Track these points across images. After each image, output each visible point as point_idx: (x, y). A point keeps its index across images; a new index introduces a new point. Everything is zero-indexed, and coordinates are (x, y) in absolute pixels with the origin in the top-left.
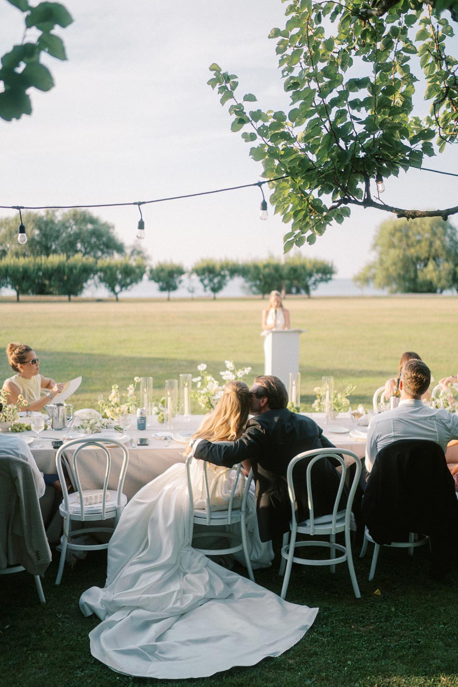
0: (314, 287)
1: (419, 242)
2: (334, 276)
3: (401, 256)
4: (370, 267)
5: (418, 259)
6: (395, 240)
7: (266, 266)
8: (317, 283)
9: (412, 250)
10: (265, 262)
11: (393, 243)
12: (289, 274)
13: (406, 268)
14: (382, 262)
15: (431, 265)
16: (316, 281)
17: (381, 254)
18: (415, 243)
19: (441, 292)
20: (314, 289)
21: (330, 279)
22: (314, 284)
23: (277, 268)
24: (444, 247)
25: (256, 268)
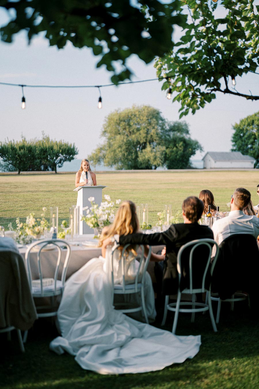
0: (60, 164)
1: (138, 130)
2: (75, 156)
3: (125, 140)
4: (101, 149)
5: (138, 143)
6: (120, 129)
7: (21, 148)
8: (62, 161)
9: (134, 136)
10: (21, 144)
11: (119, 131)
12: (40, 154)
13: (128, 150)
14: (110, 146)
15: (148, 148)
16: (61, 160)
17: (109, 139)
18: (135, 131)
19: (155, 169)
20: (60, 167)
21: (73, 158)
22: (60, 162)
23: (30, 149)
24: (157, 134)
25: (13, 149)
